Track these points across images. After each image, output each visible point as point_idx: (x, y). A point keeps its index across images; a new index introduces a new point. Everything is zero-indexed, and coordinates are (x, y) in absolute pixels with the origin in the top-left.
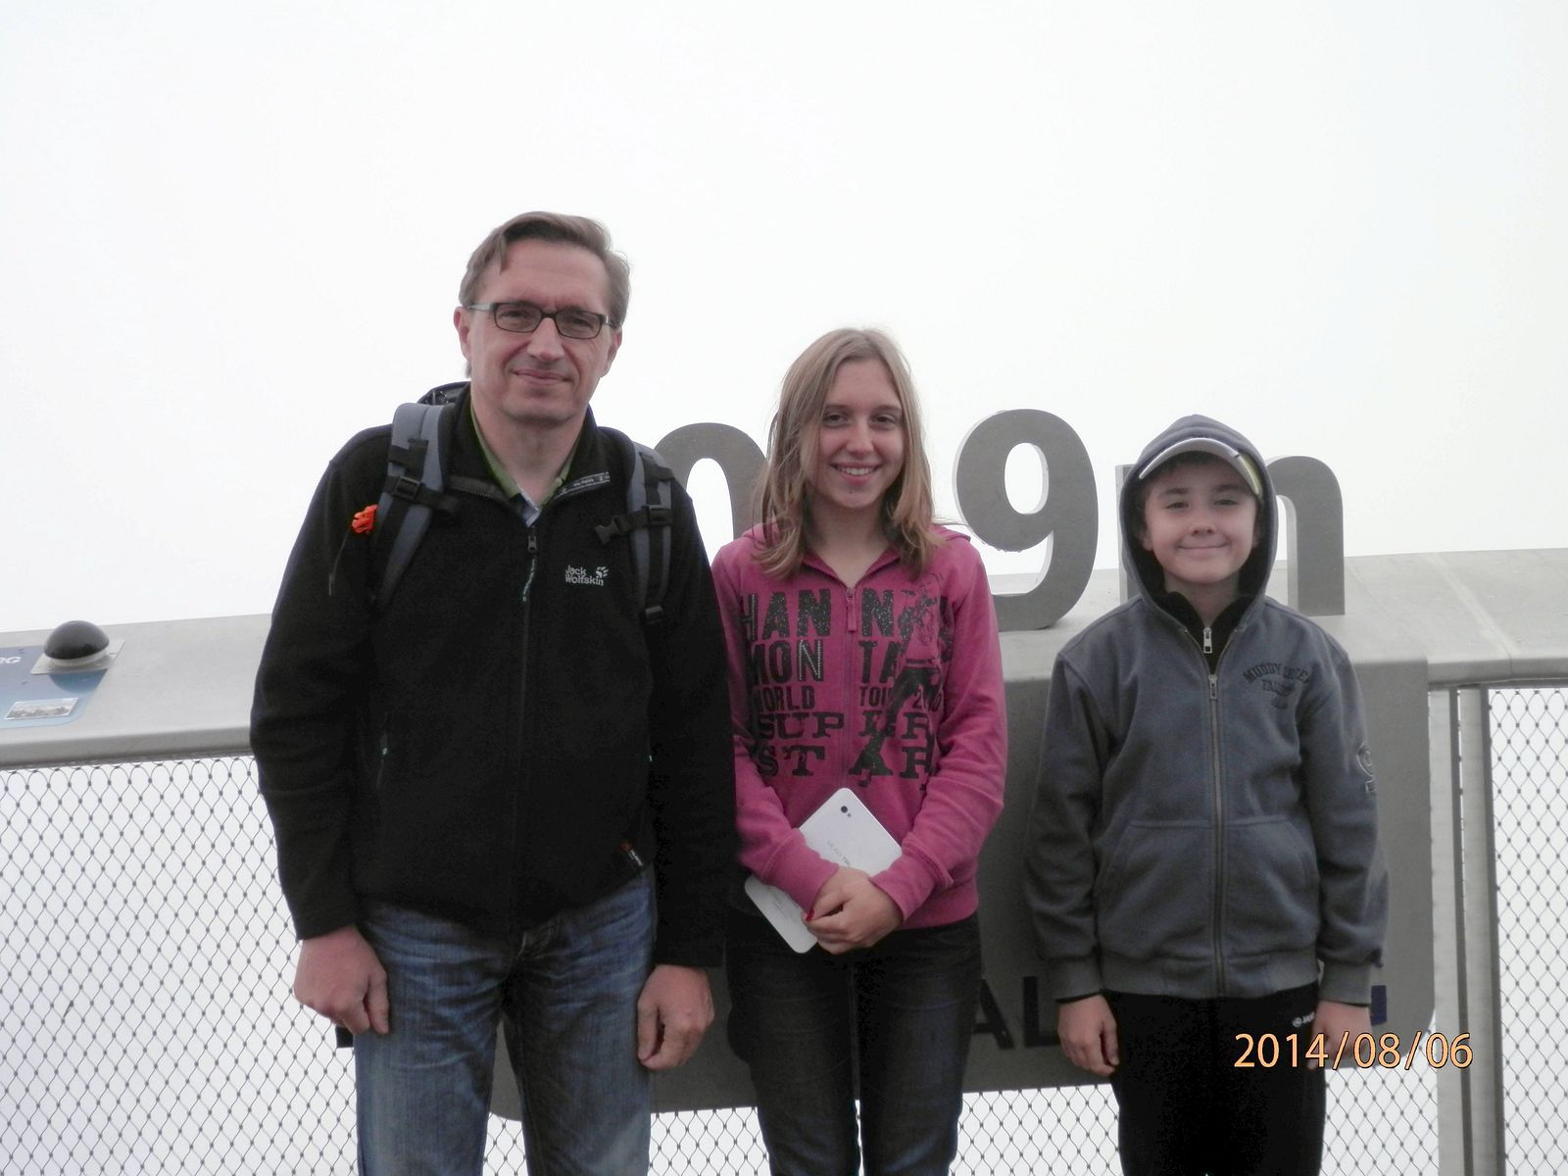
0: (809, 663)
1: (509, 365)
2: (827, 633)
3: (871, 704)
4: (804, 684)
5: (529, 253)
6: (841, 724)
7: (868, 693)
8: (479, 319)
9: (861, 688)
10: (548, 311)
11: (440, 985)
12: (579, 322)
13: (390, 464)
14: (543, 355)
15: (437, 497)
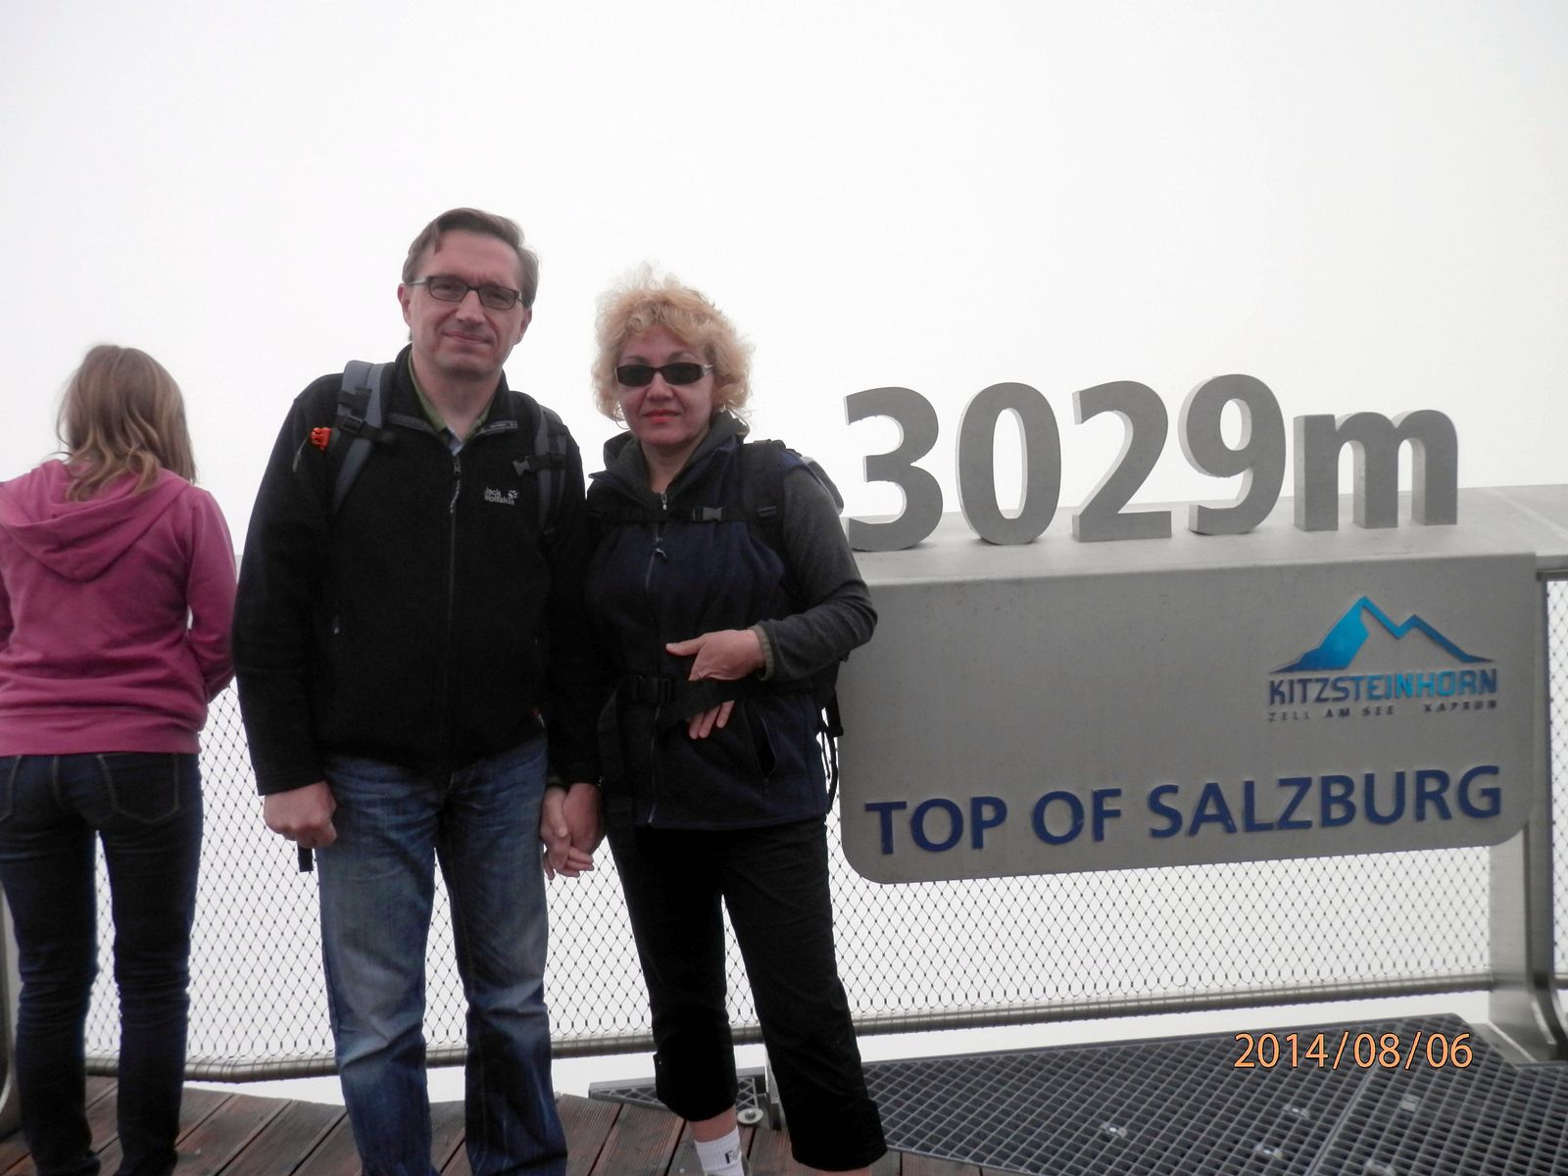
1: (441, 329)
5: (456, 240)
8: (417, 292)
10: (471, 285)
11: (388, 815)
12: (497, 296)
13: (340, 405)
14: (468, 319)
15: (377, 431)
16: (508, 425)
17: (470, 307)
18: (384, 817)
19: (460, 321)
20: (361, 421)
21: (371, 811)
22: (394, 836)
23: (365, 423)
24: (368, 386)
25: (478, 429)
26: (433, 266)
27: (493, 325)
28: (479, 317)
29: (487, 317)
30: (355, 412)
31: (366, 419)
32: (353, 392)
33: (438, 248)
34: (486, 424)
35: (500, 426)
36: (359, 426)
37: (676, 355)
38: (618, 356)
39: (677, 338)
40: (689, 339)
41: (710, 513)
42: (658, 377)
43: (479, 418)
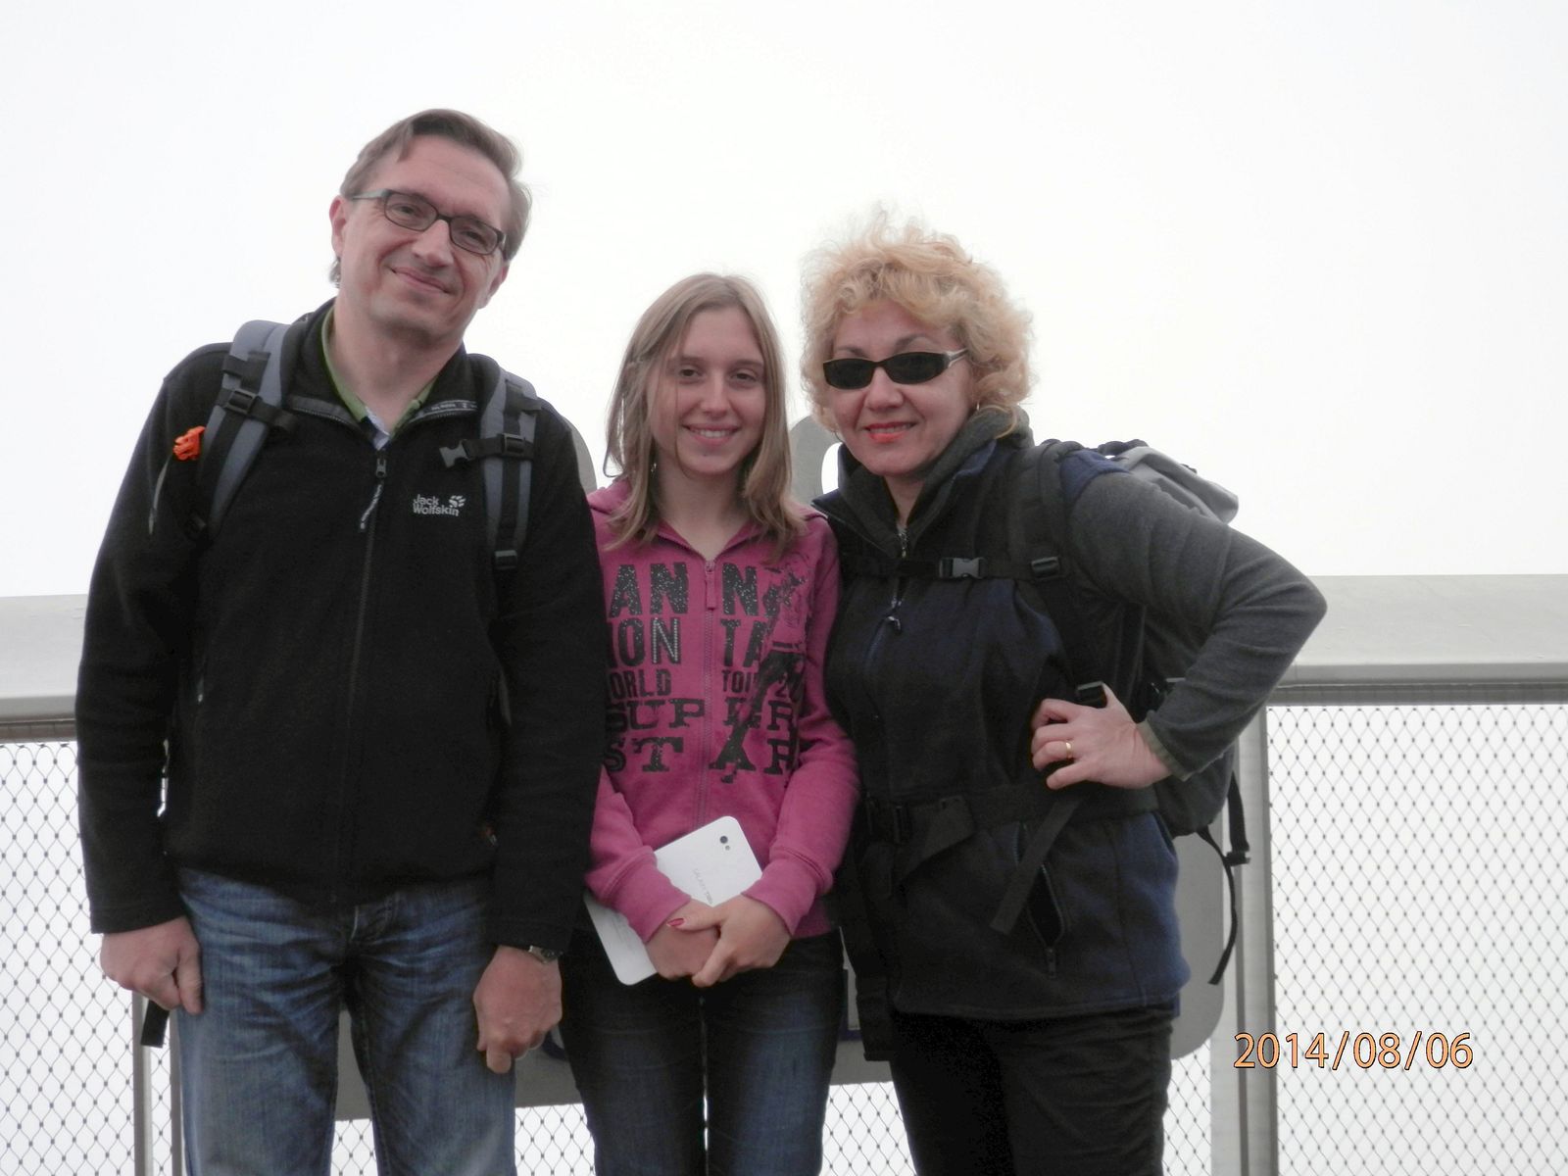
0: (665, 644)
1: (387, 260)
2: (684, 610)
3: (734, 690)
4: (660, 667)
5: (432, 149)
6: (701, 713)
7: (730, 677)
8: (361, 210)
9: (723, 671)
10: (442, 211)
11: (261, 967)
12: (475, 236)
13: (226, 376)
14: (431, 257)
15: (275, 412)
16: (458, 405)
17: (434, 242)
18: (255, 971)
19: (417, 256)
20: (253, 395)
21: (237, 959)
22: (268, 997)
23: (258, 399)
24: (266, 349)
25: (414, 412)
26: (394, 176)
27: (460, 269)
28: (446, 257)
29: (455, 258)
30: (245, 385)
31: (260, 394)
32: (244, 357)
33: (405, 156)
34: (424, 406)
35: (447, 407)
36: (251, 401)
37: (904, 342)
38: (829, 347)
39: (910, 317)
40: (926, 317)
41: (964, 566)
42: (880, 375)
43: (416, 397)
